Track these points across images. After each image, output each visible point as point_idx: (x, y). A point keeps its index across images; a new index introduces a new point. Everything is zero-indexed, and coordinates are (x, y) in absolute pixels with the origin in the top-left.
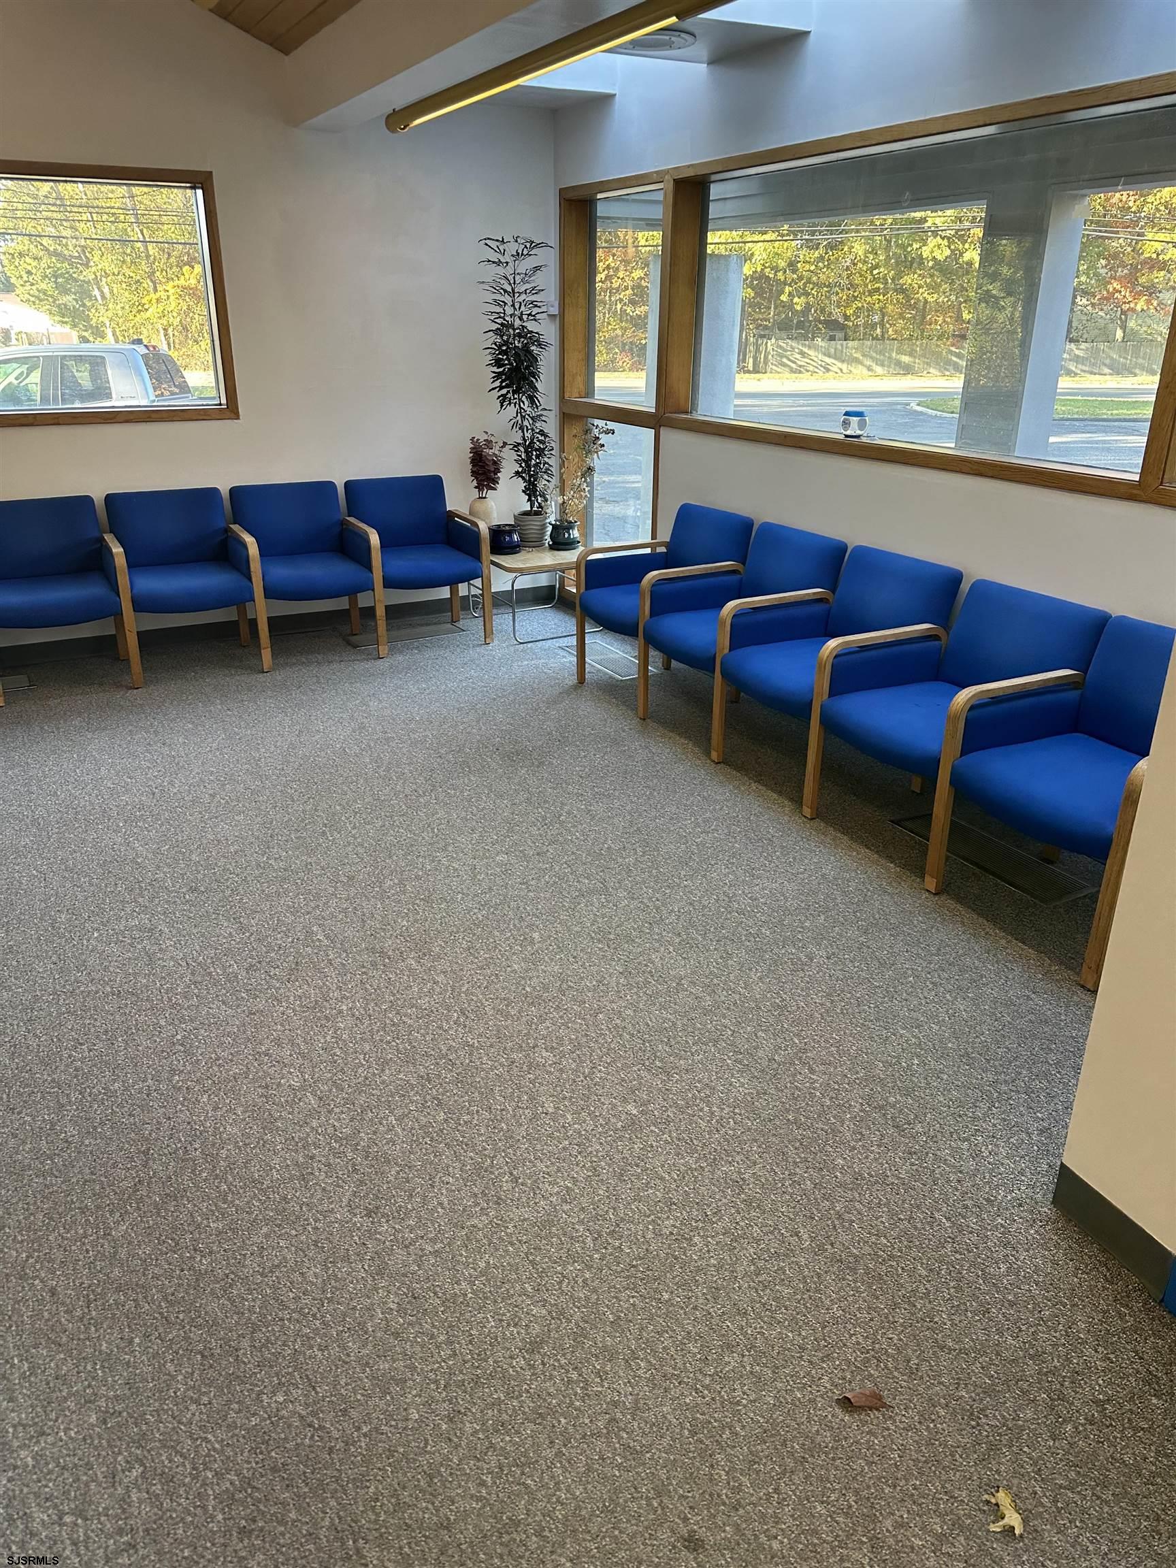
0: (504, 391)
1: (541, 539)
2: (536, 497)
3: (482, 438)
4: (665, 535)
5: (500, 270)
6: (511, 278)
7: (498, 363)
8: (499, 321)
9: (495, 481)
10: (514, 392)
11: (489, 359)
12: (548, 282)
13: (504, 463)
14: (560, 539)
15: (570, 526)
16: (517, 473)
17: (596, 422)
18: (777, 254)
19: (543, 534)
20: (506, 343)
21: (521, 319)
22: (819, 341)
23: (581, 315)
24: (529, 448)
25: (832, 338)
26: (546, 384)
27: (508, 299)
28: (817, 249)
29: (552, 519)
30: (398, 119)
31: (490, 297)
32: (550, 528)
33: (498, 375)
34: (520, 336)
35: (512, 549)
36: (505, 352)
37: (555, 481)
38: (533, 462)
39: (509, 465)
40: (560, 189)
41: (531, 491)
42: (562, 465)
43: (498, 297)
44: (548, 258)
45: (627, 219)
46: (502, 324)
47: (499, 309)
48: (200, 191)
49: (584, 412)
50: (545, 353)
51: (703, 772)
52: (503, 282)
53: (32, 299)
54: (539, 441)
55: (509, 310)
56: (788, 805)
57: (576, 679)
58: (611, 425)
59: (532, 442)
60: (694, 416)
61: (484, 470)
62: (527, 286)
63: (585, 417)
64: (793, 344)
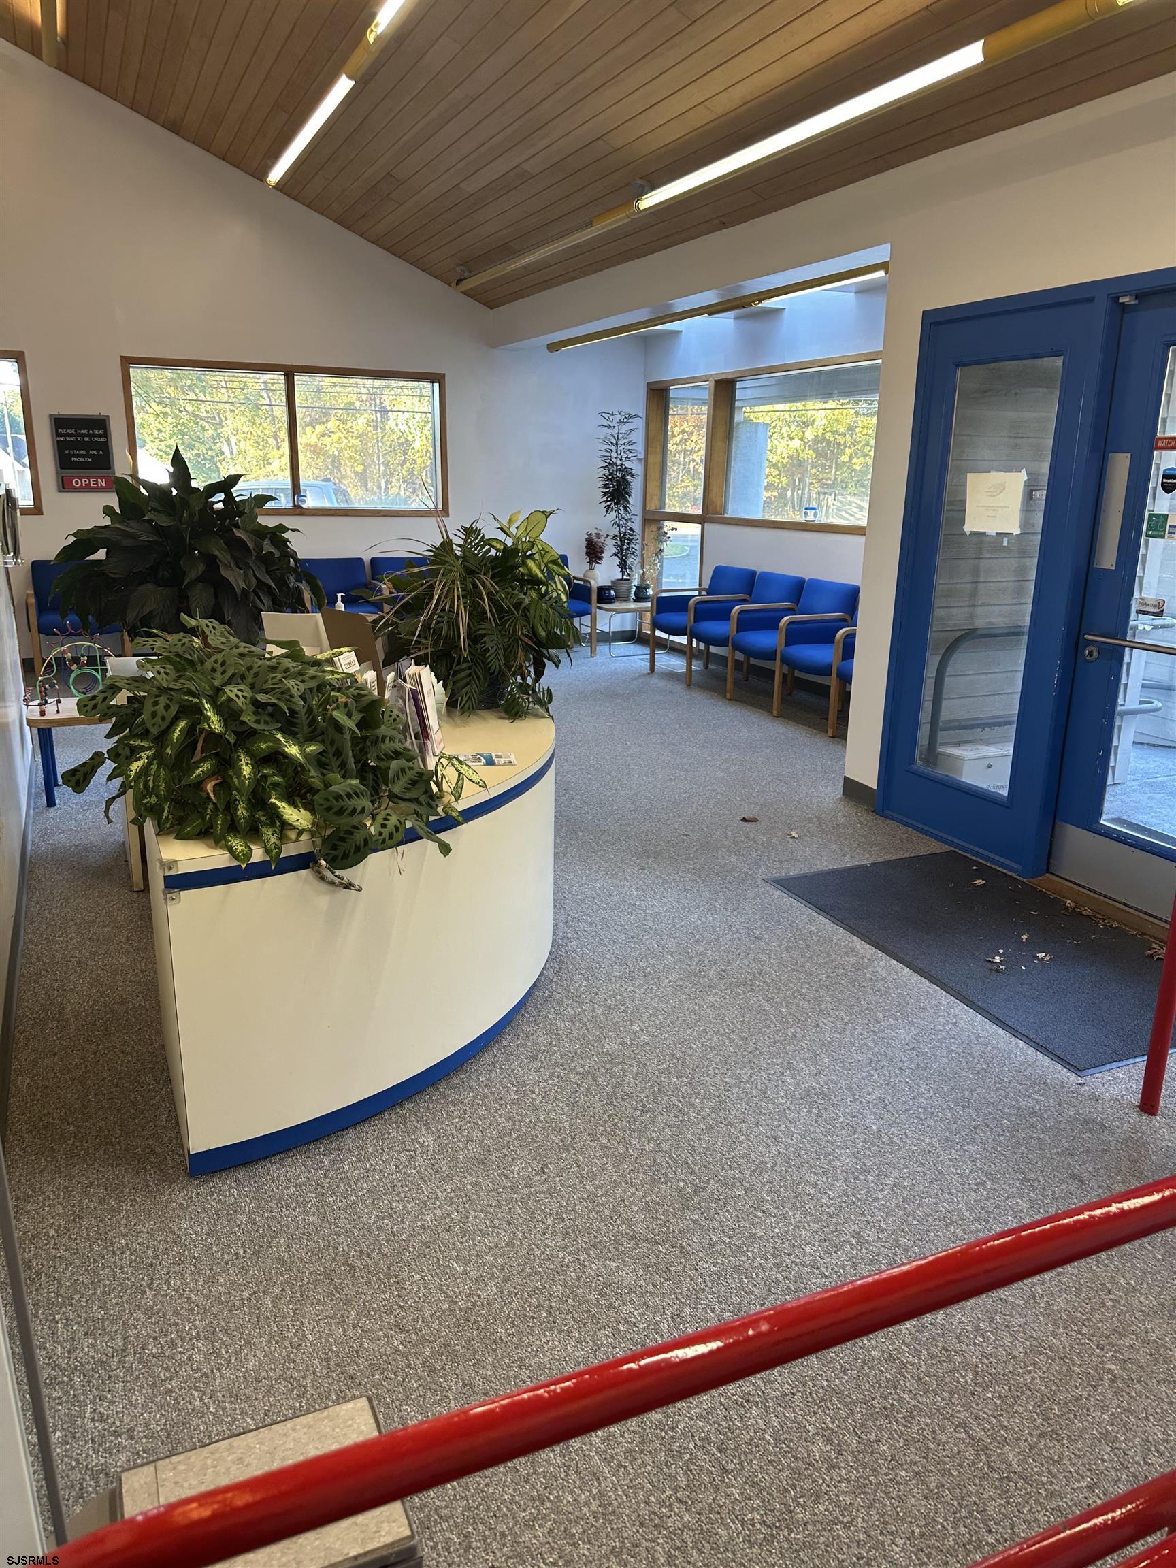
0: (609, 503)
1: (628, 596)
2: (626, 569)
3: (593, 532)
4: (706, 585)
5: (609, 431)
6: (616, 436)
7: (606, 486)
8: (608, 461)
9: (600, 559)
10: (615, 504)
11: (600, 484)
12: (639, 437)
13: (606, 548)
14: (641, 595)
15: (647, 587)
16: (615, 555)
17: (666, 523)
18: (837, 420)
19: (630, 593)
20: (612, 474)
21: (621, 460)
23: (658, 458)
24: (623, 539)
26: (635, 500)
27: (614, 448)
29: (636, 583)
30: (554, 347)
31: (603, 447)
32: (634, 589)
33: (606, 494)
34: (620, 470)
35: (610, 600)
36: (611, 480)
37: (638, 559)
38: (625, 547)
39: (610, 548)
40: (648, 384)
41: (623, 566)
42: (643, 549)
43: (608, 447)
44: (639, 424)
45: (688, 399)
46: (609, 463)
47: (608, 454)
48: (438, 384)
49: (656, 517)
50: (635, 481)
51: (720, 703)
52: (611, 438)
53: (160, 453)
54: (629, 534)
55: (614, 455)
56: (766, 713)
57: (649, 671)
58: (676, 525)
59: (625, 535)
60: (726, 515)
61: (594, 552)
62: (626, 441)
63: (658, 521)
64: (852, 499)
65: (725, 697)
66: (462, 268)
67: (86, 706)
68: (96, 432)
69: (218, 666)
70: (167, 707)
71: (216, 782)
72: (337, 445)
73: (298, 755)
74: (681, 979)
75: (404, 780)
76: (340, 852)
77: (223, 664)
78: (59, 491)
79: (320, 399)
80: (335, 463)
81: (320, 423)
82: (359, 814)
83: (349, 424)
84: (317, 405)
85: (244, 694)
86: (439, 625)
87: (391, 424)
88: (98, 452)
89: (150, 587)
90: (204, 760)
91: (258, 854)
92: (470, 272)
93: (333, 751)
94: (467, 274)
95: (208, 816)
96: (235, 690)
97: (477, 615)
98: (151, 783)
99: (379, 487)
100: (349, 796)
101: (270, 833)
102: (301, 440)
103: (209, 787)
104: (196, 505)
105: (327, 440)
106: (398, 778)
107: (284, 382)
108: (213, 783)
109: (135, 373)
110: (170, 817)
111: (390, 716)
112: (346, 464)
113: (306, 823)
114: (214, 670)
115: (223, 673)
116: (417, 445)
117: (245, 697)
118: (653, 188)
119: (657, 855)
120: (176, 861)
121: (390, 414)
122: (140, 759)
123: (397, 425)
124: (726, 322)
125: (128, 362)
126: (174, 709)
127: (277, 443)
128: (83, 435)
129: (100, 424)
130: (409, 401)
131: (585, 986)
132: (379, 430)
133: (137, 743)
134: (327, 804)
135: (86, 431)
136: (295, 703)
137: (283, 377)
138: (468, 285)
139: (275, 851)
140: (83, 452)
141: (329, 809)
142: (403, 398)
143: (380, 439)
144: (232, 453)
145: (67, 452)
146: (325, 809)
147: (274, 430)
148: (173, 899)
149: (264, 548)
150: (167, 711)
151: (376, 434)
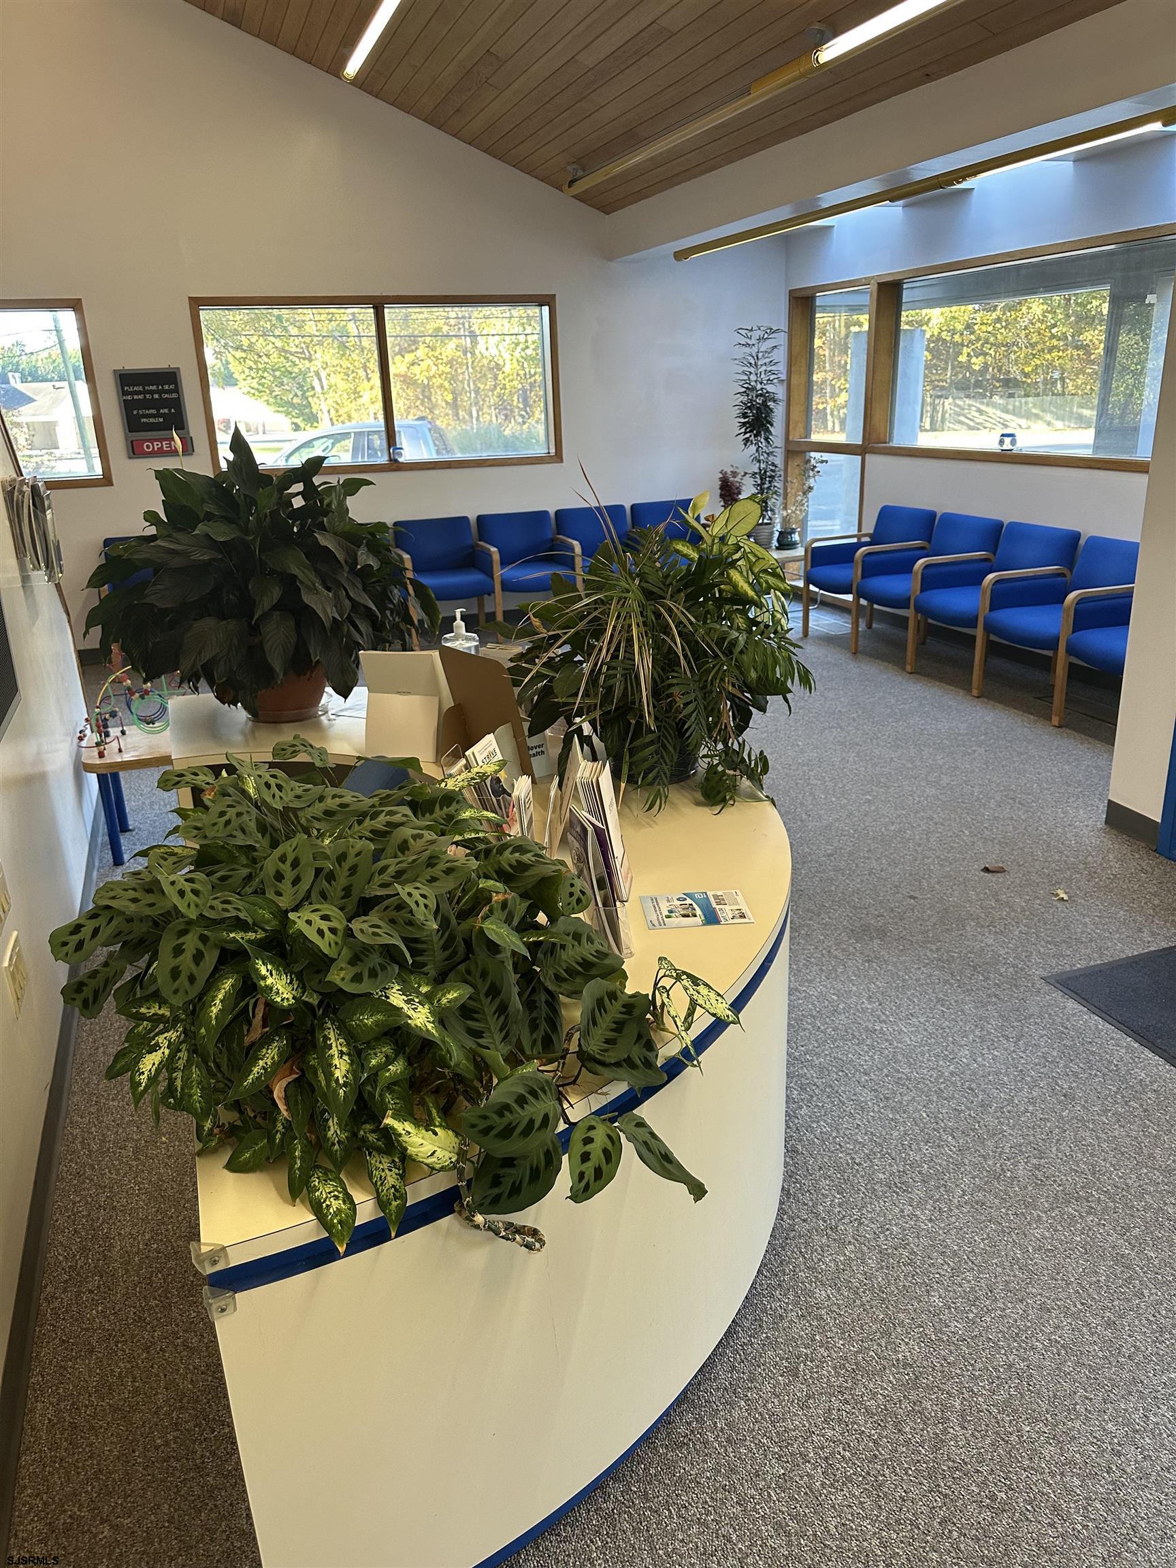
0: (748, 435)
1: (770, 543)
2: (767, 511)
3: (729, 470)
4: (869, 528)
5: (748, 350)
6: (755, 355)
7: (745, 415)
8: (746, 386)
9: (737, 501)
10: (755, 436)
11: (736, 411)
12: (781, 355)
13: (744, 488)
14: (785, 541)
15: (793, 531)
17: (813, 454)
18: (954, 318)
19: (771, 539)
20: (751, 401)
21: (761, 384)
22: (996, 399)
23: (803, 378)
24: (763, 476)
25: (1011, 396)
26: (777, 429)
27: (753, 370)
28: (995, 310)
29: (778, 527)
30: (681, 255)
31: (742, 369)
32: (776, 535)
33: (744, 424)
34: (761, 395)
36: (749, 408)
37: (780, 499)
38: (766, 486)
39: (748, 488)
40: (790, 291)
41: (764, 508)
42: (786, 487)
43: (746, 368)
44: (781, 339)
45: (840, 306)
46: (747, 388)
47: (746, 378)
48: (547, 307)
49: (803, 448)
50: (778, 407)
51: (900, 678)
52: (750, 358)
53: (253, 391)
54: (772, 470)
55: (753, 377)
56: (961, 692)
57: (801, 635)
58: (826, 456)
59: (765, 472)
60: (891, 444)
61: (728, 492)
62: (767, 360)
63: (805, 452)
64: (971, 402)
65: (904, 669)
66: (575, 166)
67: (65, 944)
68: (166, 387)
69: (286, 868)
70: (198, 957)
71: (290, 1079)
72: (427, 374)
73: (430, 1026)
74: (980, 1189)
75: (604, 1026)
76: (506, 1187)
77: (295, 864)
78: (130, 458)
79: (408, 327)
80: (426, 391)
81: (409, 352)
82: (539, 1129)
83: (438, 351)
84: (406, 333)
85: (333, 924)
86: (611, 682)
87: (481, 347)
88: (170, 411)
89: (209, 622)
90: (266, 1041)
91: (366, 1210)
92: (584, 171)
93: (486, 989)
94: (580, 173)
95: (278, 1136)
96: (315, 918)
97: (665, 661)
98: (179, 1083)
99: (471, 415)
100: (521, 1101)
101: (386, 1166)
102: (393, 370)
103: (278, 1093)
104: (266, 501)
105: (416, 369)
106: (595, 1024)
107: (373, 315)
108: (284, 1083)
109: (205, 315)
110: (216, 1131)
111: (571, 895)
112: (436, 393)
113: (448, 1155)
114: (279, 876)
115: (296, 881)
116: (507, 369)
117: (333, 931)
118: (836, 34)
119: (882, 933)
120: (224, 1248)
121: (479, 338)
122: (154, 1049)
123: (487, 349)
124: (891, 213)
125: (197, 303)
126: (211, 958)
127: (367, 374)
128: (152, 392)
129: (170, 377)
130: (498, 322)
131: (840, 1205)
132: (469, 355)
133: (152, 1011)
134: (483, 1125)
135: (154, 388)
136: (421, 927)
137: (372, 310)
138: (580, 187)
139: (394, 1203)
140: (153, 411)
141: (486, 1131)
142: (493, 321)
143: (470, 365)
144: (322, 388)
145: (135, 412)
146: (480, 1132)
147: (363, 361)
148: (223, 1310)
149: (359, 559)
150: (197, 964)
151: (467, 359)
